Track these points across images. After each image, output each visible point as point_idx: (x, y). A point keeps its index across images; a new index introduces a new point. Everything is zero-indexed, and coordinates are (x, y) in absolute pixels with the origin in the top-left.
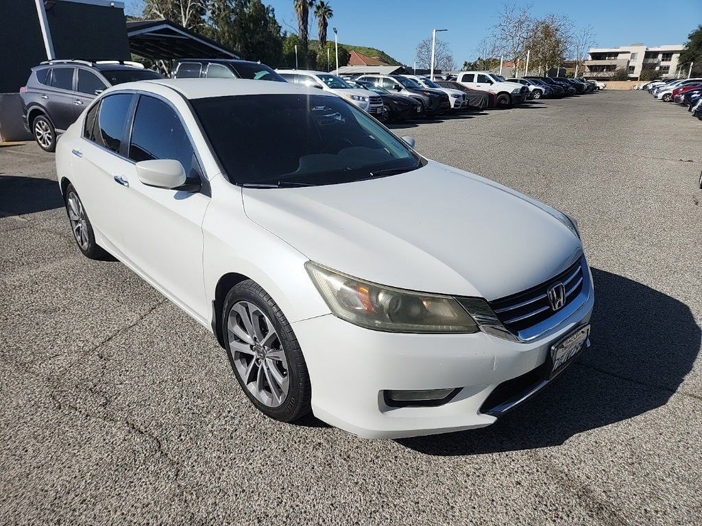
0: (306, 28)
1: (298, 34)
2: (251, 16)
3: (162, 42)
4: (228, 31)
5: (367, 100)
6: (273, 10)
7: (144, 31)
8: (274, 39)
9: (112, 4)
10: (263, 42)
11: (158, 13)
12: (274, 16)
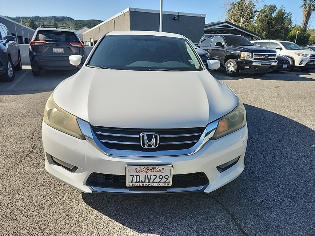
0: (307, 22)
1: (302, 25)
2: (275, 18)
3: (224, 31)
4: (261, 25)
5: (308, 56)
6: (291, 15)
7: (215, 27)
8: (286, 28)
9: (201, 16)
10: (278, 30)
11: (231, 20)
12: (291, 18)
